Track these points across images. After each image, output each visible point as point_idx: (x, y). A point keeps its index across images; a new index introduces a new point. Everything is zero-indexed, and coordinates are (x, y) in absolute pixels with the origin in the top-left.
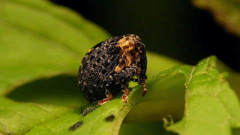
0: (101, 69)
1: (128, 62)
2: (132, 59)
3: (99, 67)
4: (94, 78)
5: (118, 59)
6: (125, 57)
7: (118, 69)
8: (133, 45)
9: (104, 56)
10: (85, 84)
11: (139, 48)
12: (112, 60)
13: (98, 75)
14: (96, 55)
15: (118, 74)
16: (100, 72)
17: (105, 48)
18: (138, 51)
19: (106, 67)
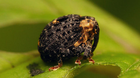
0: (64, 42)
1: (85, 39)
2: (88, 38)
3: (63, 39)
4: (56, 46)
5: (79, 37)
6: (84, 36)
7: (77, 44)
8: (92, 27)
9: (69, 32)
10: (47, 48)
11: (96, 30)
12: (74, 37)
13: (60, 45)
14: (62, 29)
15: (76, 48)
16: (62, 43)
17: (71, 25)
18: (94, 32)
19: (68, 41)
